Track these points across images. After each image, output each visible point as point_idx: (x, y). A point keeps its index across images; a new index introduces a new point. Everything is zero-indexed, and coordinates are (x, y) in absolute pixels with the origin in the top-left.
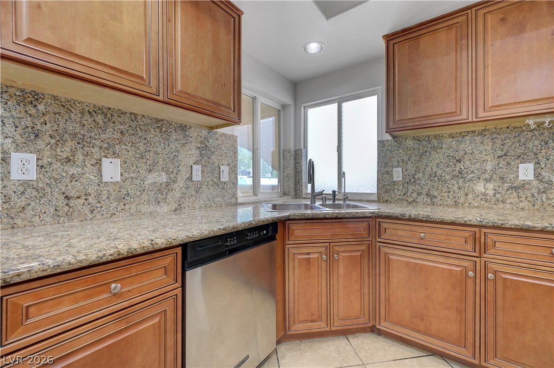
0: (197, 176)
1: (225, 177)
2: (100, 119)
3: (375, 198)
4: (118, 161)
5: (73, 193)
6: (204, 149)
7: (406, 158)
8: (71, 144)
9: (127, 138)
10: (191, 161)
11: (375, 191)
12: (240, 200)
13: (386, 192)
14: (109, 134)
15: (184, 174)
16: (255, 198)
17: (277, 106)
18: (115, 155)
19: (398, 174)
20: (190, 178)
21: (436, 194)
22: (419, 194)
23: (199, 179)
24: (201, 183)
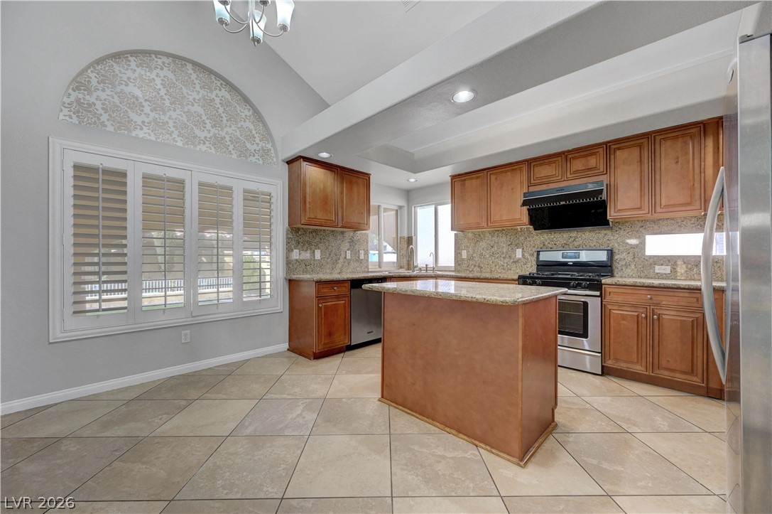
0: (349, 257)
1: (362, 257)
2: (314, 234)
3: (453, 269)
4: (319, 251)
5: (307, 264)
6: (352, 241)
7: (468, 245)
8: (307, 245)
9: (322, 241)
10: (346, 249)
11: (453, 265)
12: (370, 270)
13: (459, 265)
14: (317, 240)
15: (343, 256)
16: (380, 269)
17: (396, 208)
18: (319, 248)
19: (464, 254)
20: (345, 258)
21: (482, 266)
22: (475, 266)
23: (349, 258)
24: (350, 260)
